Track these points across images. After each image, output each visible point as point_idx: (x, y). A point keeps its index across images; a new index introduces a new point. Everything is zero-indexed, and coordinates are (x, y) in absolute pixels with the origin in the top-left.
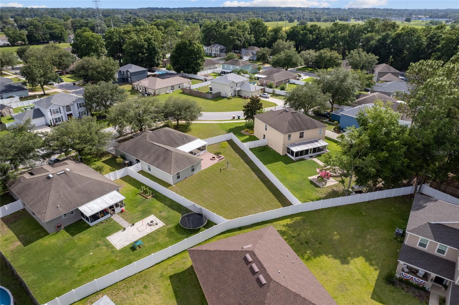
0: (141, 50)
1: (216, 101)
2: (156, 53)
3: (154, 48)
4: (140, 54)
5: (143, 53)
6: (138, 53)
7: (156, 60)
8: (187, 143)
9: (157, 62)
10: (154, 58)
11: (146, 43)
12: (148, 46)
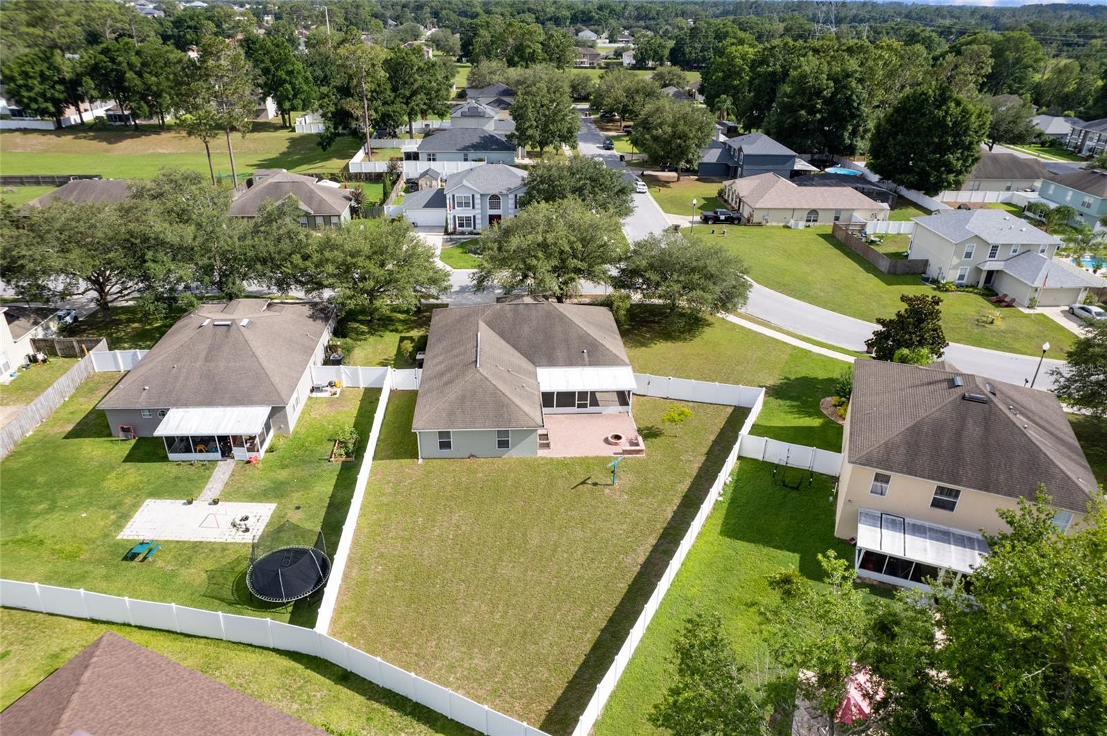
0: (810, 99)
1: (889, 284)
2: (853, 116)
3: (849, 100)
4: (803, 112)
5: (812, 111)
6: (802, 107)
7: (846, 134)
8: (584, 365)
9: (848, 141)
10: (845, 128)
11: (832, 84)
12: (834, 94)
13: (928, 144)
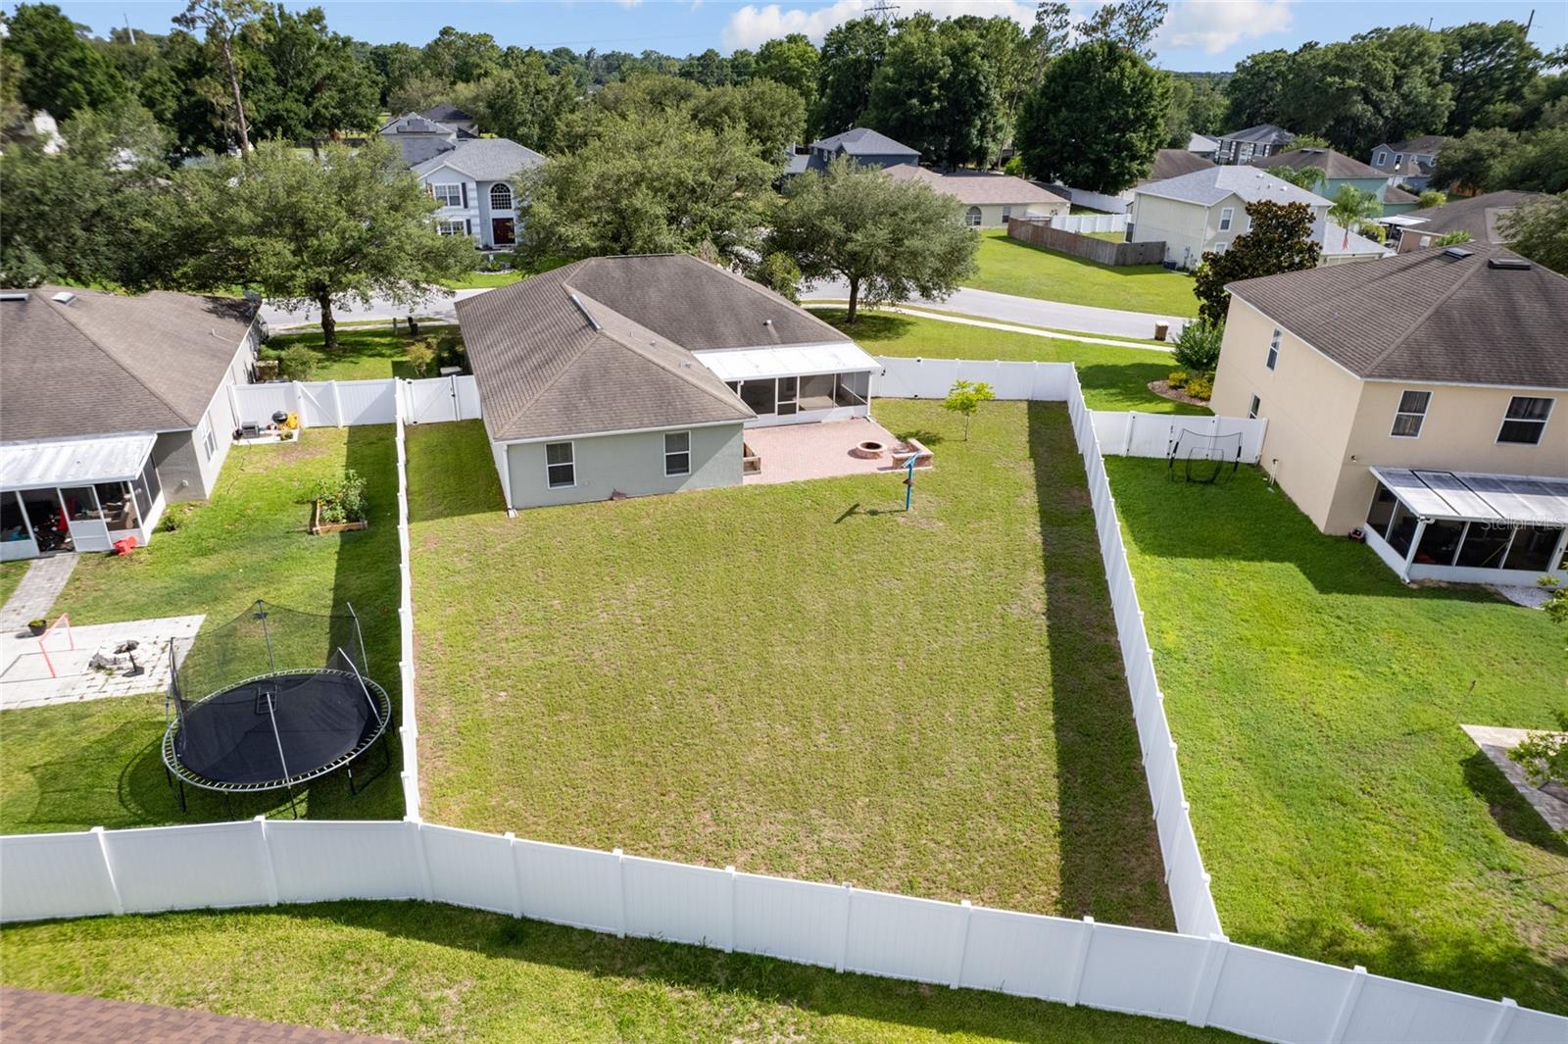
0: (922, 84)
2: (980, 106)
3: (974, 82)
4: (915, 101)
5: (927, 99)
6: (910, 94)
7: (974, 132)
8: (772, 343)
9: (976, 143)
10: (969, 123)
11: (949, 62)
12: (954, 75)
13: (1102, 120)
